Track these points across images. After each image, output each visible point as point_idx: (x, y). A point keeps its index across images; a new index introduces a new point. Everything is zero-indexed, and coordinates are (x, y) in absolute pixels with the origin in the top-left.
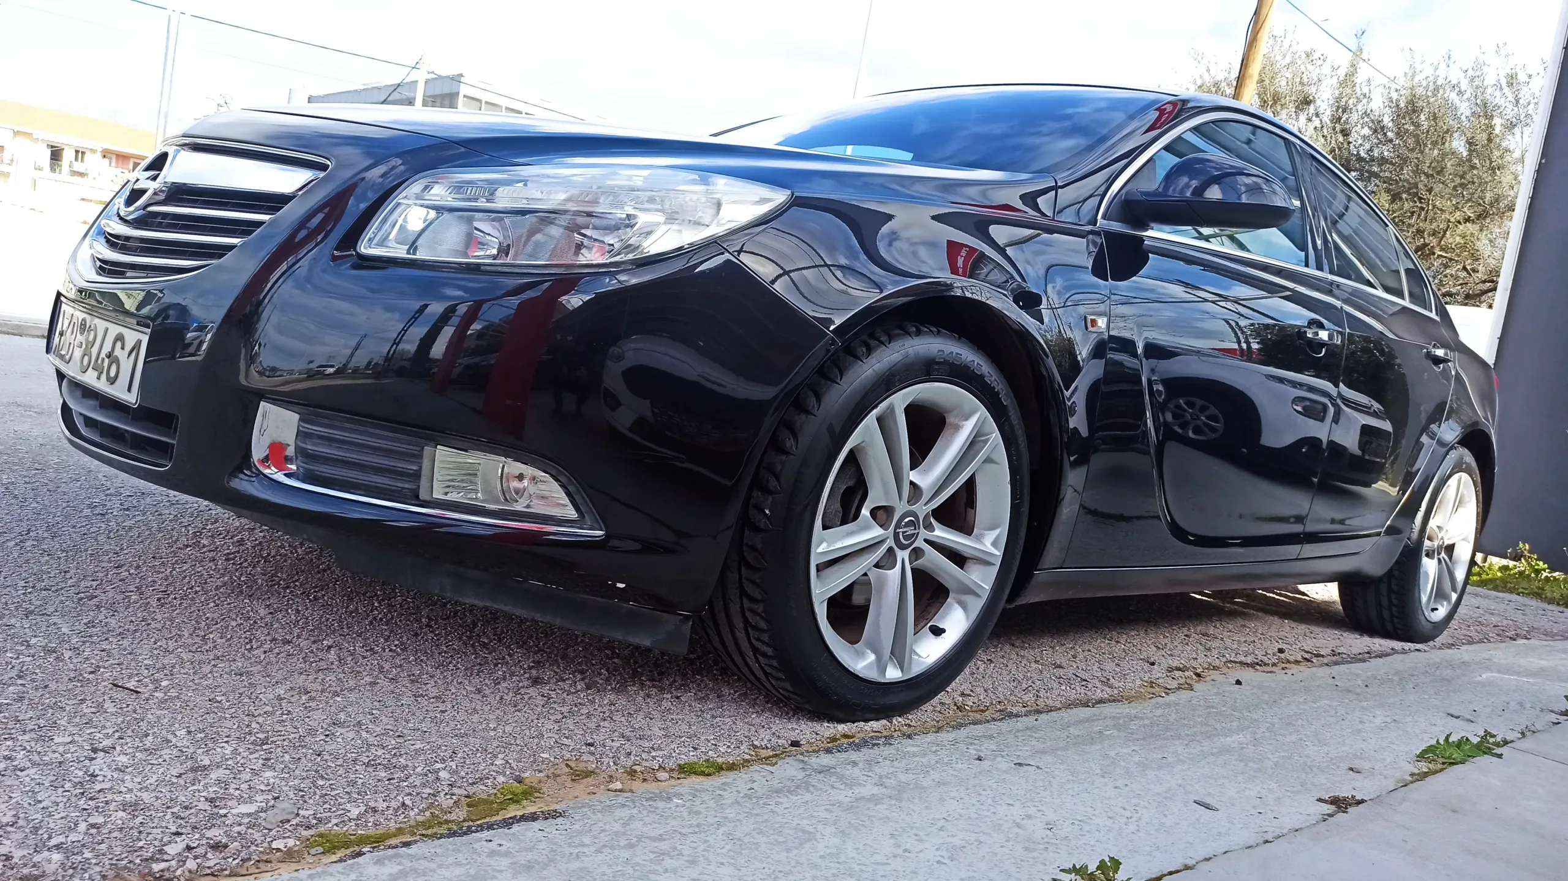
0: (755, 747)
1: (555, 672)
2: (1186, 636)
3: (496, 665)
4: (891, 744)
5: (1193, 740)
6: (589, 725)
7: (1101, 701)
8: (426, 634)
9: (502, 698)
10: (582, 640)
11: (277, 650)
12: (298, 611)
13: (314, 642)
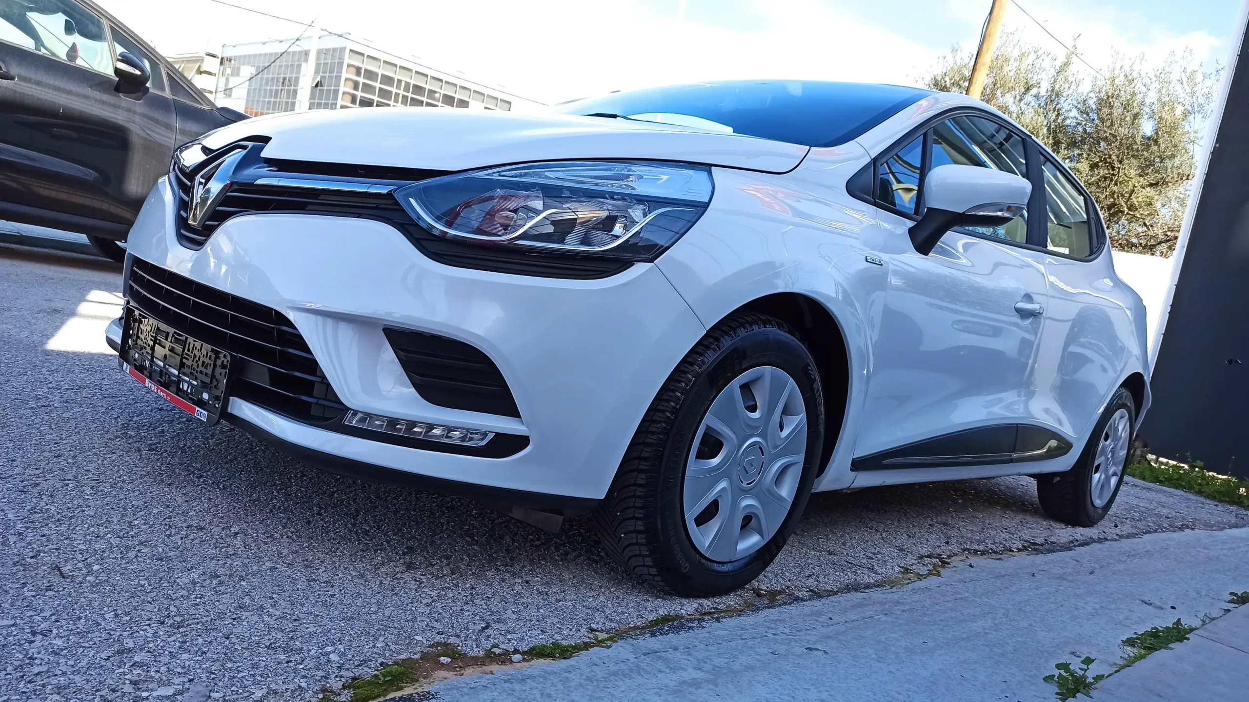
0: (592, 630)
1: (425, 557)
2: (930, 525)
3: (376, 551)
4: (704, 627)
5: (947, 626)
6: (454, 609)
7: (868, 586)
8: (317, 522)
9: (381, 583)
10: (447, 529)
11: (191, 537)
12: (210, 499)
13: (223, 529)
